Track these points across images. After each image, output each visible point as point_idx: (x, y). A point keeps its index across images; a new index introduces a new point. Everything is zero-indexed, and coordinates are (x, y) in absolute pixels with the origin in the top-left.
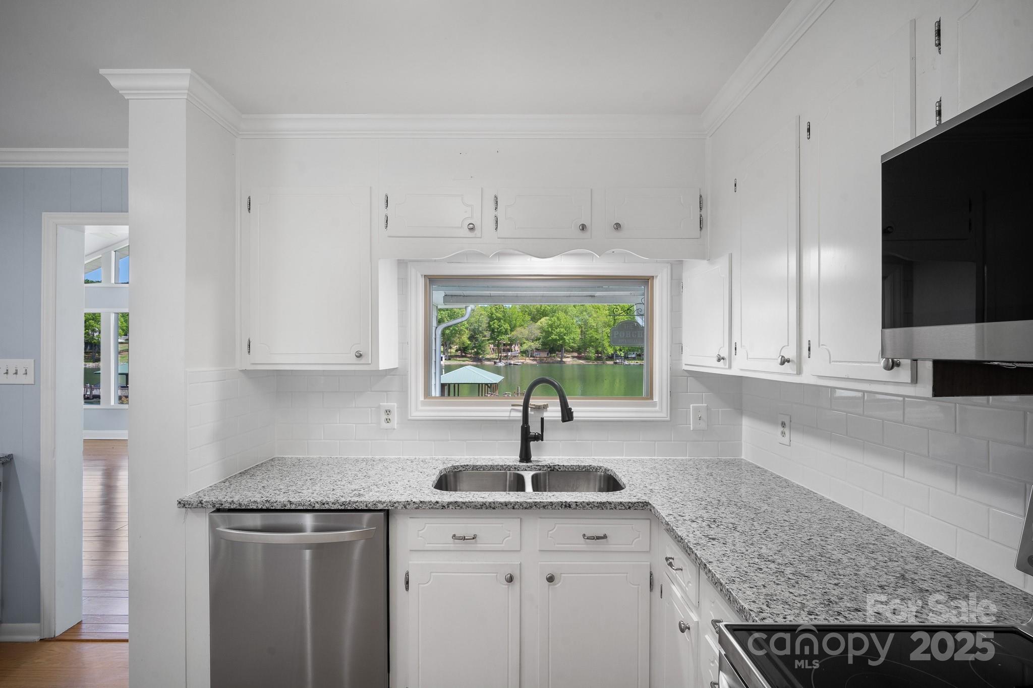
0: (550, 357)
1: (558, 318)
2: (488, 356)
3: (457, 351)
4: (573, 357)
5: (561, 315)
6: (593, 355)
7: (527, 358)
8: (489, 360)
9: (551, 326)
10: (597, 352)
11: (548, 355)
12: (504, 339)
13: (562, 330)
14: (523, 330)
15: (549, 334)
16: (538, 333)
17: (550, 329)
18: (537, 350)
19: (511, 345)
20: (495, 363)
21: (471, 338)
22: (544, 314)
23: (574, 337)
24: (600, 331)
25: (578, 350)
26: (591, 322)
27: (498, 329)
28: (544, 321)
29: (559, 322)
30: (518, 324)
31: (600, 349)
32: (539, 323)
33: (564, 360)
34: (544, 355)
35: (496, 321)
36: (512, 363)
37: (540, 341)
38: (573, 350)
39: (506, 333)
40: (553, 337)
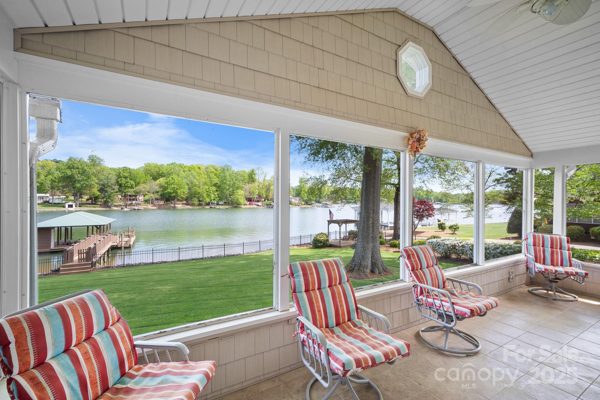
0: (166, 204)
1: (172, 178)
2: (117, 204)
3: (88, 200)
4: (183, 204)
5: (174, 176)
6: (196, 202)
7: (149, 205)
8: (116, 206)
9: (167, 183)
10: (199, 201)
11: (165, 203)
12: (131, 192)
13: (175, 186)
14: (145, 186)
15: (165, 188)
16: (157, 188)
17: (166, 185)
18: (156, 199)
19: (136, 196)
20: (122, 208)
21: (101, 190)
22: (162, 175)
23: (183, 192)
24: (201, 187)
25: (186, 199)
26: (196, 182)
27: (124, 184)
28: (162, 180)
29: (173, 181)
30: (142, 181)
31: (201, 199)
32: (158, 181)
33: (176, 206)
34: (162, 203)
35: (122, 178)
36: (136, 208)
37: (159, 193)
38: (182, 199)
39: (132, 187)
40: (169, 190)
